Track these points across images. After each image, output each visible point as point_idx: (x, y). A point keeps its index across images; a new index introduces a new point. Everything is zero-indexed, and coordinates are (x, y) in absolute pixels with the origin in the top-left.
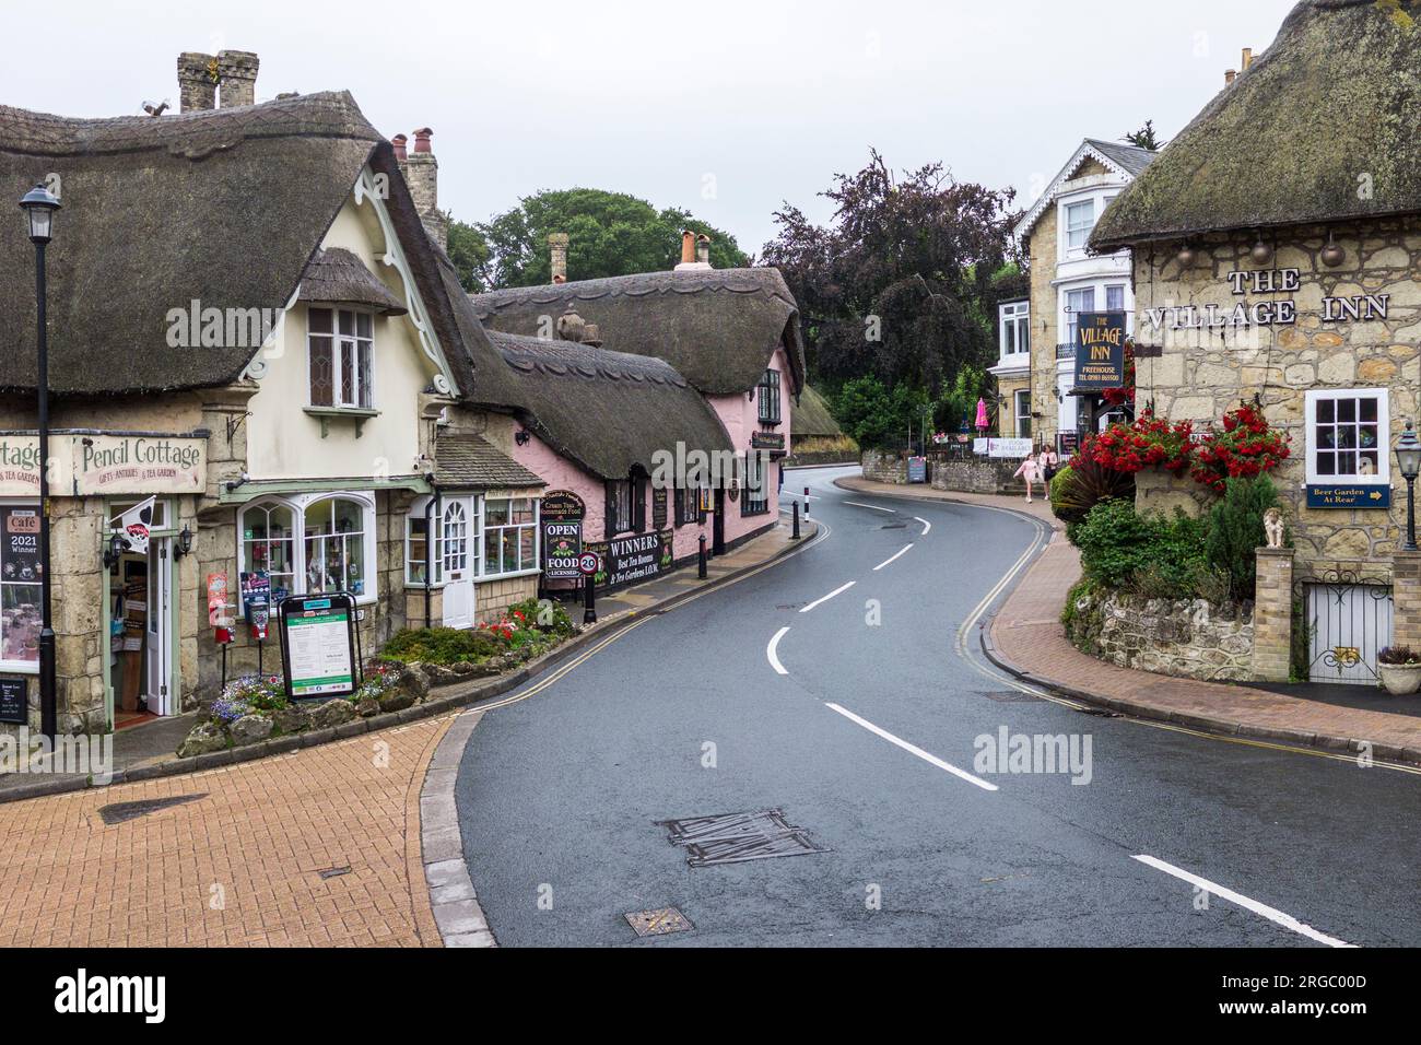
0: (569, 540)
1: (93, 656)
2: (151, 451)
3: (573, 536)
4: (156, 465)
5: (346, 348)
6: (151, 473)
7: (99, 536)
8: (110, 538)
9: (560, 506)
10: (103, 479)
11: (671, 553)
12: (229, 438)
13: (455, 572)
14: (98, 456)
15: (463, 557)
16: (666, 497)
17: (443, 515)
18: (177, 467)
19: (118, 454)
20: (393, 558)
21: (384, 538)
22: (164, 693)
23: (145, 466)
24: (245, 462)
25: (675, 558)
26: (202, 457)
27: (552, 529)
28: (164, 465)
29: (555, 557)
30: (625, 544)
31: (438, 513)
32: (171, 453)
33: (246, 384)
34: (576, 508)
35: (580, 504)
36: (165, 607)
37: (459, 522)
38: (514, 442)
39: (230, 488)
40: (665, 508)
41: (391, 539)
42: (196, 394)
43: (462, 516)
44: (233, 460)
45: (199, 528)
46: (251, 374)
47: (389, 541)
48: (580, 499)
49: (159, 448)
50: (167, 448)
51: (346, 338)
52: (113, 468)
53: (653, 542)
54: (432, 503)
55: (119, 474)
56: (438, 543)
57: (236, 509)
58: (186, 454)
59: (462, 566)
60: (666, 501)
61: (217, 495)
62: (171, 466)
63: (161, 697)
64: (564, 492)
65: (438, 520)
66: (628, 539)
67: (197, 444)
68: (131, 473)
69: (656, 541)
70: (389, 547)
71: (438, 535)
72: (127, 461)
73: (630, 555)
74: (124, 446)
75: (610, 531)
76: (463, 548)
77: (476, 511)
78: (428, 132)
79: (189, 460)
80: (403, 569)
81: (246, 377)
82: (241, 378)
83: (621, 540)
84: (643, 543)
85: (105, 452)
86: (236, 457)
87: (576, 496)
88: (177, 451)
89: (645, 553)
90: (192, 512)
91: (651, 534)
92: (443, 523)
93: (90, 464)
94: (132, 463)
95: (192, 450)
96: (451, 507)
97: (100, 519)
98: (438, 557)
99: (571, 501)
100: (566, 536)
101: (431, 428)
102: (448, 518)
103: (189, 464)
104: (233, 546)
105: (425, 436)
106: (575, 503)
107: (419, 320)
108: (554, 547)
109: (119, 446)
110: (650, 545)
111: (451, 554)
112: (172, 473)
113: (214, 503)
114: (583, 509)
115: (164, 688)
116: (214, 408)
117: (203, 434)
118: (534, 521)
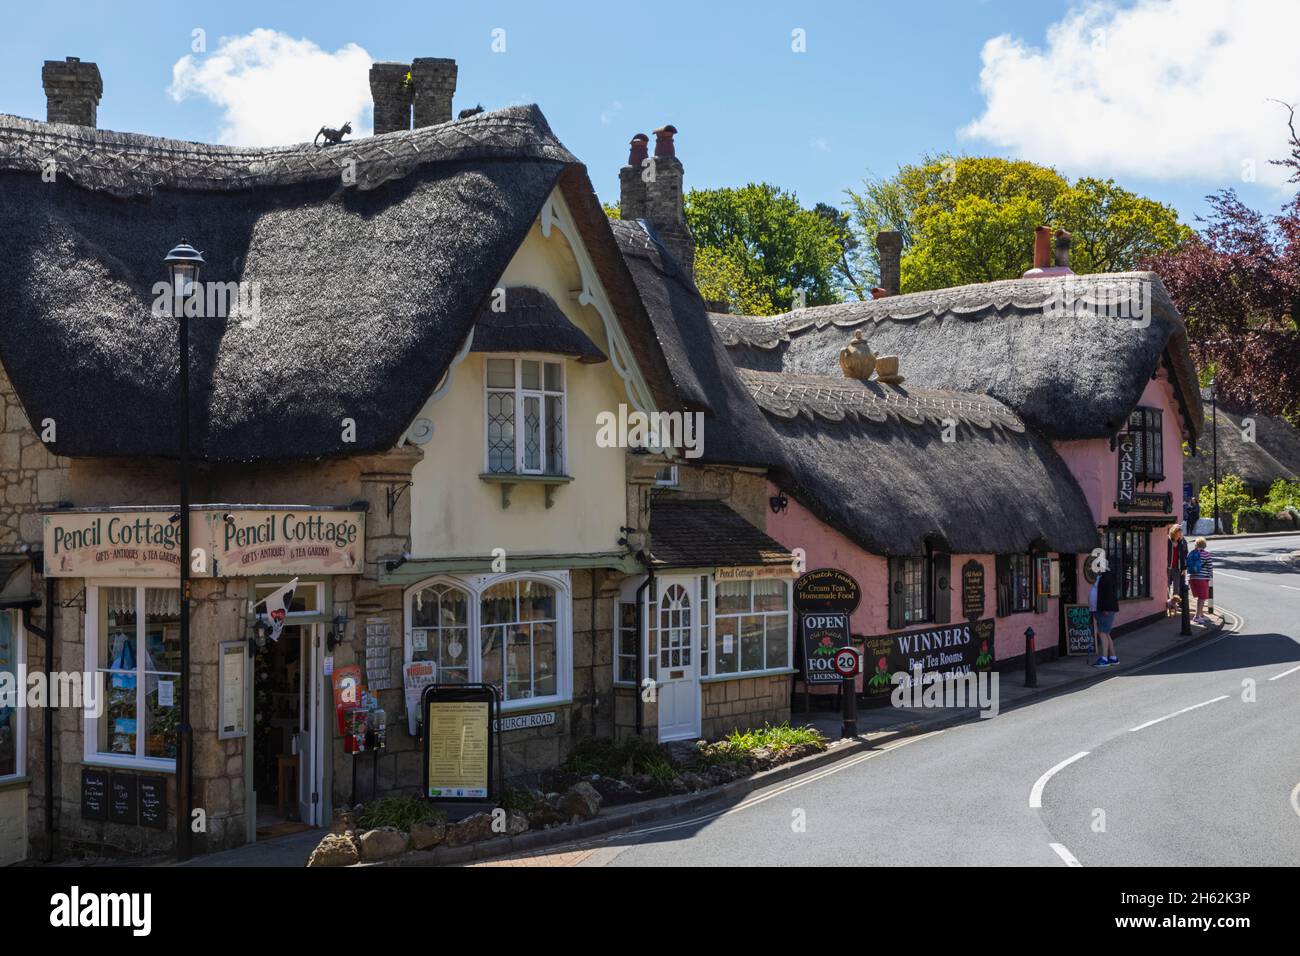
0: (834, 635)
1: (233, 755)
2: (301, 528)
3: (839, 630)
4: (306, 543)
5: (531, 403)
6: (301, 553)
7: (242, 622)
8: (254, 623)
9: (827, 589)
10: (246, 560)
11: (991, 651)
12: (390, 511)
13: (676, 669)
14: (241, 534)
15: (687, 653)
16: (982, 578)
17: (660, 601)
18: (331, 544)
19: (263, 531)
20: (598, 651)
21: (588, 627)
22: (316, 801)
23: (294, 544)
24: (408, 538)
25: (997, 658)
26: (360, 533)
27: (811, 623)
28: (315, 543)
29: (817, 657)
30: (920, 639)
31: (653, 597)
32: (323, 530)
33: (407, 449)
34: (849, 591)
35: (853, 587)
36: (317, 703)
37: (680, 608)
38: (768, 509)
39: (390, 567)
40: (981, 593)
41: (596, 628)
42: (355, 462)
43: (686, 603)
44: (393, 535)
45: (356, 613)
46: (411, 439)
47: (593, 632)
48: (853, 581)
49: (310, 523)
50: (320, 523)
51: (532, 393)
52: (258, 547)
53: (963, 637)
54: (644, 586)
55: (265, 554)
56: (653, 634)
57: (403, 591)
58: (341, 530)
59: (687, 663)
60: (982, 583)
61: (374, 577)
62: (324, 543)
63: (312, 805)
64: (833, 571)
65: (653, 608)
66: (924, 631)
67: (353, 518)
68: (277, 552)
69: (967, 635)
70: (594, 638)
71: (653, 624)
72: (273, 539)
73: (927, 652)
74: (270, 523)
75: (895, 621)
76: (687, 642)
77: (704, 595)
78: (671, 130)
79: (345, 537)
80: (612, 664)
81: (407, 443)
82: (400, 444)
83: (912, 633)
84: (947, 638)
85: (248, 529)
86: (397, 533)
87: (848, 577)
88: (331, 528)
89: (949, 651)
90: (349, 596)
91: (961, 626)
92: (660, 610)
93: (232, 543)
94: (279, 541)
95: (348, 526)
96: (671, 590)
97: (244, 602)
98: (653, 650)
99: (841, 583)
100: (829, 630)
101: (643, 495)
102: (666, 604)
103: (345, 541)
104: (399, 634)
105: (634, 505)
106: (847, 586)
107: (624, 368)
108: (815, 644)
109: (264, 523)
110: (957, 640)
111: (671, 648)
112: (322, 552)
113: (372, 586)
114: (857, 593)
115: (316, 795)
116: (373, 479)
117: (361, 506)
118: (787, 609)
